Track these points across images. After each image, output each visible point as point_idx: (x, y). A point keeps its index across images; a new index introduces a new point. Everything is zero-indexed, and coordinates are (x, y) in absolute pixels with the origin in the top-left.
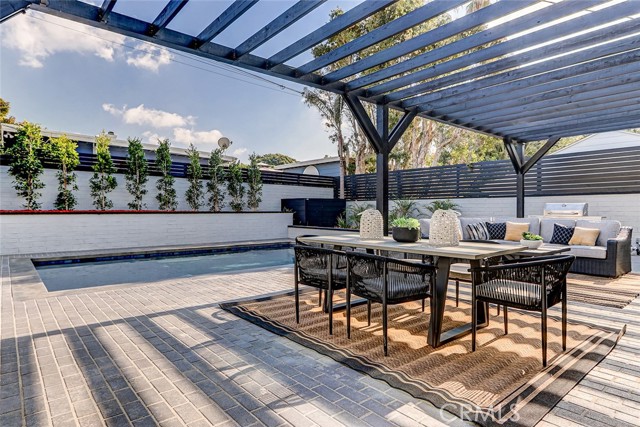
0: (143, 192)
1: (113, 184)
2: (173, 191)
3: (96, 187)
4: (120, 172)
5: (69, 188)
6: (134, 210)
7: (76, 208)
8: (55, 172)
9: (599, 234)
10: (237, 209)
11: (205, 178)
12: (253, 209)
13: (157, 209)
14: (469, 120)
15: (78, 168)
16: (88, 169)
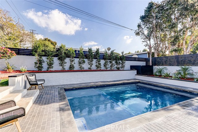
0: (92, 64)
1: (84, 62)
2: (100, 64)
3: (80, 63)
4: (86, 58)
5: (73, 63)
6: (90, 70)
7: (75, 70)
8: (69, 59)
10: (118, 69)
11: (109, 59)
12: (122, 69)
15: (75, 57)
16: (78, 58)
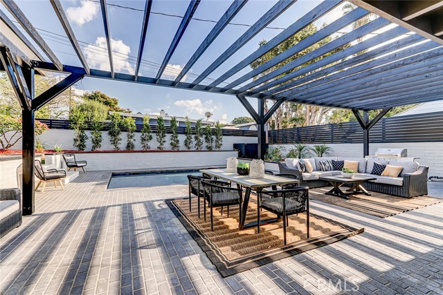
0: (164, 142)
1: (151, 138)
2: (178, 141)
3: (143, 140)
4: (154, 132)
5: (132, 140)
6: (160, 150)
7: (135, 149)
8: (126, 133)
9: (402, 170)
10: (210, 149)
11: (193, 134)
12: (218, 149)
13: (170, 149)
14: (320, 101)
15: (136, 131)
16: (140, 132)
